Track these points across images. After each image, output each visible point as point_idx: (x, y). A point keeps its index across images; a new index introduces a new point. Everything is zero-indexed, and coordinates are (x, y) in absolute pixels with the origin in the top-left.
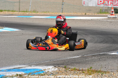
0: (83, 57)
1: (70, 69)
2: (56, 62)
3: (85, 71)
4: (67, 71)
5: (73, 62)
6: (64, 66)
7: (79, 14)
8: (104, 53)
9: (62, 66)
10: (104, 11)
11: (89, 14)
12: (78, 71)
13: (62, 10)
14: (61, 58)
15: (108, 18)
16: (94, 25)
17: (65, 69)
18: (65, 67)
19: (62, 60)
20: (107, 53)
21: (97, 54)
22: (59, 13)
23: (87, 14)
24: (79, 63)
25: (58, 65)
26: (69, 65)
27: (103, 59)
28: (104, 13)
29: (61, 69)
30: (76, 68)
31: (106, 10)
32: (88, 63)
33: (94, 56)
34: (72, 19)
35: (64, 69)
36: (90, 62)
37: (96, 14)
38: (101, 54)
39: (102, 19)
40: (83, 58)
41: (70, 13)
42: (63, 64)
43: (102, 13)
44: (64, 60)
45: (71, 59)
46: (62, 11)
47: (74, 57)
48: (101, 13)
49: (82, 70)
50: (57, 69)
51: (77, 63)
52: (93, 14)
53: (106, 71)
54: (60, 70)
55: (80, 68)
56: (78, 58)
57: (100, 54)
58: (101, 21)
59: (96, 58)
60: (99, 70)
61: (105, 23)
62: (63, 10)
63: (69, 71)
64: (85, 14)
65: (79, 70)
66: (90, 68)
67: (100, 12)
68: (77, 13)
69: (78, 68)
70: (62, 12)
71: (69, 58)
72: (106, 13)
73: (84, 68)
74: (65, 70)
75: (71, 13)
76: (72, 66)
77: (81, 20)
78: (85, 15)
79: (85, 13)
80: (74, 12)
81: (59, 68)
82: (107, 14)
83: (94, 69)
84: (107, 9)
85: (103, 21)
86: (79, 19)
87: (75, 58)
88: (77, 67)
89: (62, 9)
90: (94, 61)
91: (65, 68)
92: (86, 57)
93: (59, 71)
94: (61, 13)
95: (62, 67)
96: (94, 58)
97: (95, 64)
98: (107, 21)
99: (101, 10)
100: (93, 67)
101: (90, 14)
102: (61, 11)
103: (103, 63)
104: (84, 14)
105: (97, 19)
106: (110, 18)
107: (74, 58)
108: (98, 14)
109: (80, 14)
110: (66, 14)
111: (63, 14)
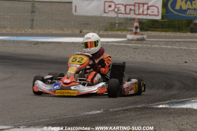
7: (66, 32)
10: (117, 25)
15: (128, 40)
20: (150, 105)
21: (131, 107)
22: (26, 30)
23: (84, 31)
27: (147, 115)
28: (118, 30)
31: (120, 24)
34: (55, 42)
39: (117, 42)
41: (49, 29)
43: (115, 31)
46: (32, 24)
48: (112, 30)
52: (96, 32)
58: (116, 45)
61: (124, 50)
62: (34, 23)
64: (81, 32)
68: (63, 30)
70: (32, 28)
72: (121, 30)
75: (51, 30)
77: (73, 43)
78: (81, 34)
79: (79, 31)
80: (56, 28)
82: (124, 33)
84: (123, 21)
85: (119, 46)
86: (70, 43)
89: (32, 21)
94: (30, 30)
98: (128, 46)
99: (111, 25)
102: (30, 26)
103: (149, 123)
104: (77, 31)
105: (107, 42)
106: (132, 40)
108: (106, 33)
109: (70, 32)
110: (42, 32)
111: (35, 31)
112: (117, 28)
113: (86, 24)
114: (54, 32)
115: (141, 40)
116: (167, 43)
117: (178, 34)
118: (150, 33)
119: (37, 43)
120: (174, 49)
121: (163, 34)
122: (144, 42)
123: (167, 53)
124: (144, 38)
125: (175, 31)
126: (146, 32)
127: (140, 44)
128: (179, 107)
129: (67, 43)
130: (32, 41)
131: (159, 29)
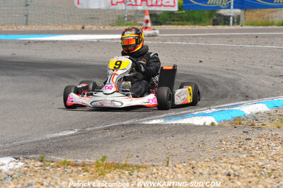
0: (83, 133)
1: (53, 162)
2: (19, 148)
3: (90, 165)
4: (46, 168)
5: (61, 146)
6: (38, 156)
7: (66, 28)
8: (132, 121)
9: (35, 156)
10: (126, 19)
11: (91, 27)
12: (73, 166)
13: (25, 18)
14: (30, 136)
16: (105, 53)
17: (41, 164)
18: (42, 158)
19: (34, 142)
20: (140, 120)
21: (115, 124)
22: (19, 27)
23: (87, 27)
24: (75, 147)
25: (24, 153)
26: (51, 152)
27: (131, 135)
28: (127, 25)
29: (31, 163)
30: (68, 160)
31: (130, 17)
32: (96, 147)
33: (108, 128)
34: (50, 41)
35: (39, 163)
36: (100, 145)
37: (107, 28)
38: (125, 123)
40: (83, 135)
41: (47, 25)
42: (36, 152)
44: (38, 142)
45: (55, 138)
46: (27, 21)
47: (61, 134)
48: (120, 25)
49: (83, 165)
50: (21, 164)
51: (69, 148)
52: (101, 28)
53: (140, 164)
54: (29, 167)
55: (79, 160)
56: (72, 135)
57: (123, 125)
59: (114, 133)
60: (124, 162)
62: (29, 18)
63: (52, 167)
64: (83, 28)
65: (76, 165)
66: (101, 158)
67: (117, 22)
68: (62, 26)
69: (72, 160)
70: (27, 24)
71: (49, 136)
72: (131, 25)
73: (87, 160)
74: (41, 166)
75: (48, 27)
76: (58, 155)
77: (72, 41)
78: (83, 31)
79: (81, 26)
80: (54, 23)
81: (27, 161)
83: (111, 162)
84: (133, 14)
86: (68, 41)
87: (65, 136)
88: (69, 158)
89: (27, 16)
90: (111, 142)
91: (41, 161)
92: (90, 131)
93: (26, 169)
94: (23, 27)
95: (34, 158)
96: (109, 133)
97: (114, 149)
99: (119, 18)
100: (108, 155)
101: (95, 28)
102: (25, 22)
103: (133, 146)
104: (79, 27)
105: (113, 39)
107: (61, 137)
108: (112, 28)
109: (70, 28)
110: (37, 29)
111: (29, 28)
112: (126, 23)
113: (93, 18)
114: (51, 29)
115: (152, 36)
116: (182, 39)
117: (197, 27)
118: (164, 27)
119: (29, 42)
120: (190, 46)
121: (180, 27)
122: (156, 38)
123: (179, 52)
124: (155, 33)
125: (194, 24)
126: (159, 26)
127: (150, 40)
128: (176, 122)
129: (65, 41)
130: (22, 41)
131: (175, 22)
